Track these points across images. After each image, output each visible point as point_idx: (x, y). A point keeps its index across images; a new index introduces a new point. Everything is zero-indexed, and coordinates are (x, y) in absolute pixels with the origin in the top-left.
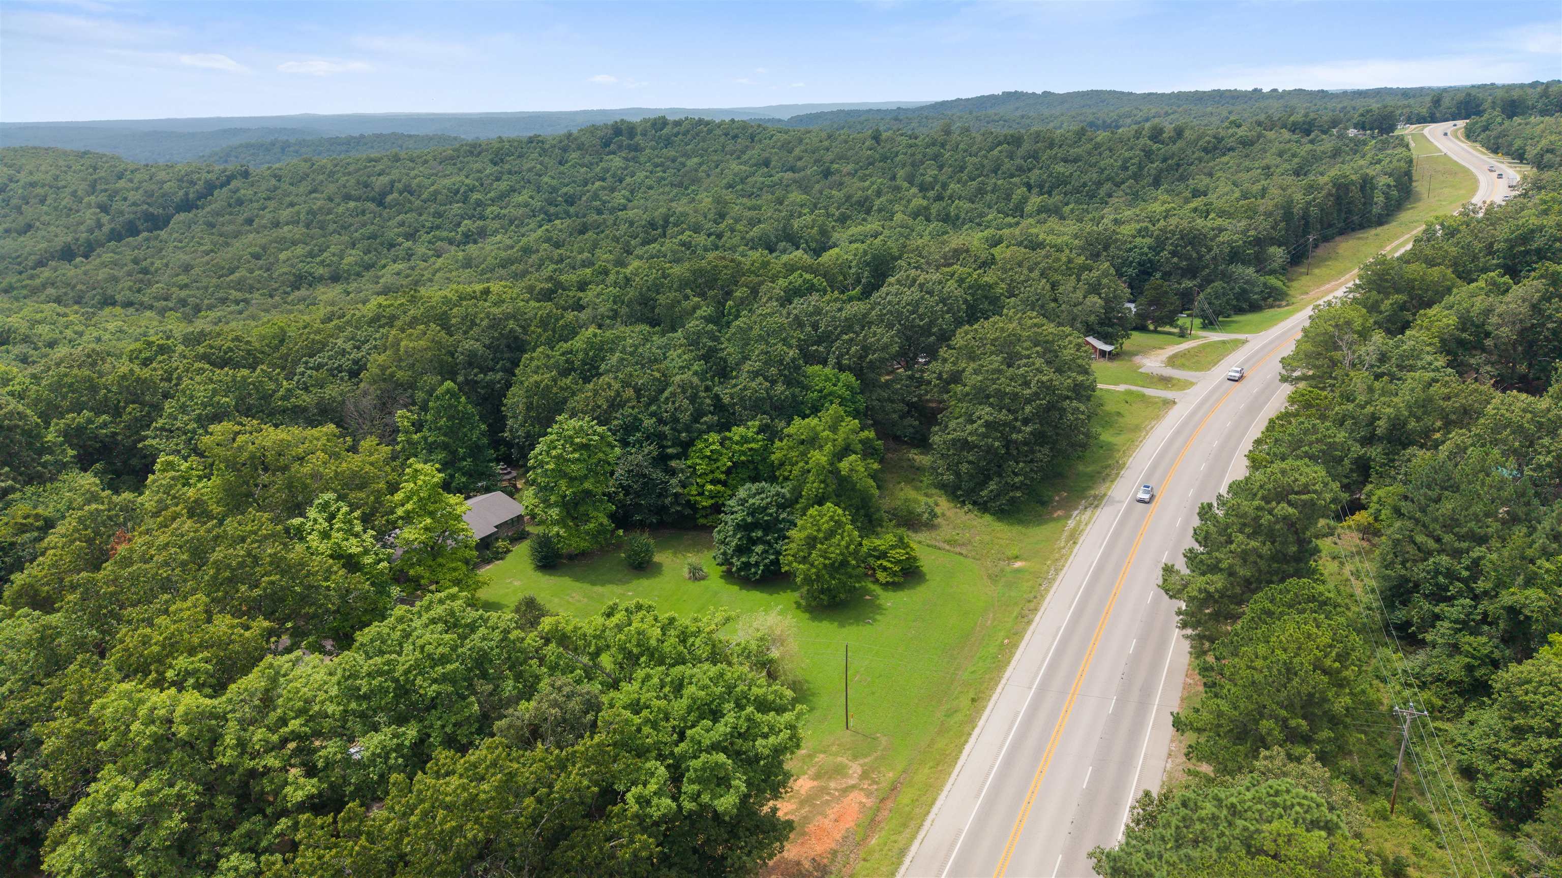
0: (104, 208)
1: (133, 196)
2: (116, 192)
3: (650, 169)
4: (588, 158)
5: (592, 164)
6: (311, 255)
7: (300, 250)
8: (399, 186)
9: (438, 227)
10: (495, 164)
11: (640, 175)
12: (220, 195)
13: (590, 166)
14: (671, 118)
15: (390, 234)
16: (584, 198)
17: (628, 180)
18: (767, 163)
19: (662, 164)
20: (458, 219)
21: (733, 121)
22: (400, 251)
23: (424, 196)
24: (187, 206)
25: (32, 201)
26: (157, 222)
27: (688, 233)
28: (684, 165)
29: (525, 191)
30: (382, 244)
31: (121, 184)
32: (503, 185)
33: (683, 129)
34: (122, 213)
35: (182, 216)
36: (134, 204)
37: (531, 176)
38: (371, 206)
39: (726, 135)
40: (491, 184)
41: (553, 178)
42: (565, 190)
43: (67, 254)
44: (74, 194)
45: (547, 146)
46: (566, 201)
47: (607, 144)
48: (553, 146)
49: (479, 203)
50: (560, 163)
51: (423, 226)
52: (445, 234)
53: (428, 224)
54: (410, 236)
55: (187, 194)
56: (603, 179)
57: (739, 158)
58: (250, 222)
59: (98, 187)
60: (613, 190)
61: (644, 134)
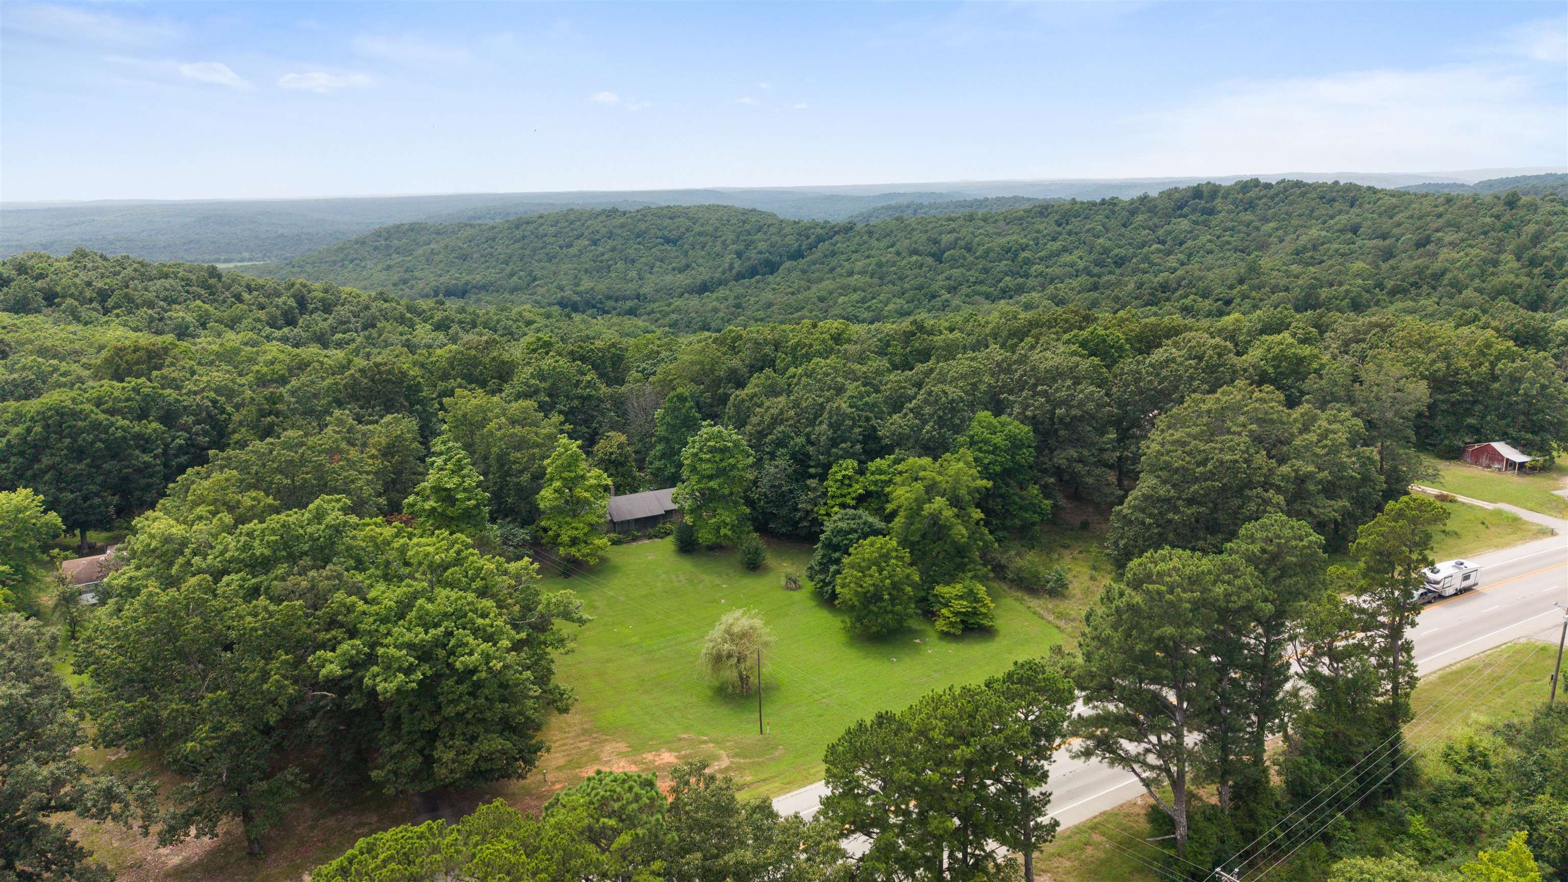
0: (739, 255)
1: (762, 246)
2: (752, 242)
3: (1218, 233)
4: (1155, 220)
5: (1156, 226)
6: (863, 301)
7: (855, 297)
8: (962, 243)
9: (981, 282)
10: (1060, 225)
11: (1204, 238)
12: (823, 247)
13: (1154, 229)
14: (1262, 181)
15: (935, 286)
16: (1134, 260)
17: (1189, 243)
18: (1355, 230)
19: (1232, 229)
20: (1001, 275)
21: (1336, 183)
22: (937, 302)
23: (978, 254)
24: (797, 255)
25: (697, 247)
26: (772, 267)
27: (1192, 297)
28: (1257, 229)
29: (1076, 252)
30: (925, 295)
31: (759, 236)
32: (1057, 245)
33: (1272, 192)
34: (750, 259)
35: (788, 264)
36: (760, 252)
37: (1089, 238)
38: (930, 260)
39: (1322, 198)
40: (1045, 244)
41: (1110, 240)
42: (1117, 251)
43: (703, 289)
44: (724, 243)
45: (1116, 209)
46: (1115, 263)
47: (1180, 208)
48: (1123, 209)
49: (1027, 262)
50: (1124, 225)
51: (968, 281)
52: (984, 288)
53: (972, 279)
54: (952, 290)
55: (800, 246)
56: (1163, 242)
57: (1324, 222)
58: (832, 270)
59: (741, 238)
60: (1169, 253)
61: (1225, 197)
